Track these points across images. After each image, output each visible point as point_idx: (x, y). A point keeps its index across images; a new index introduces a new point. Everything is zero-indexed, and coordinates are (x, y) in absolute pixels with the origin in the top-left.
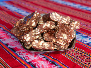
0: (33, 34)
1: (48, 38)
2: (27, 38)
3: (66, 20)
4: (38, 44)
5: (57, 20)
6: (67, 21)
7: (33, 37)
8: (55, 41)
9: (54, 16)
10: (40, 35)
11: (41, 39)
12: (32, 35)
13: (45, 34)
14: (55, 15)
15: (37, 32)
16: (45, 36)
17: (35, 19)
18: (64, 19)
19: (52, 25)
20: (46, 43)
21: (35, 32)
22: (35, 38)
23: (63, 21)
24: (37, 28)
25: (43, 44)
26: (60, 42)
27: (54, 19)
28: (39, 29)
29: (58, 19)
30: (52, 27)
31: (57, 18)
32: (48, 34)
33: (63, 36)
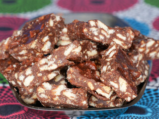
0: (42, 69)
1: (77, 78)
2: (26, 77)
3: (124, 38)
4: (50, 91)
5: (102, 37)
7: (40, 75)
8: (92, 88)
9: (94, 30)
10: (58, 72)
11: (61, 80)
12: (39, 70)
13: (70, 69)
14: (96, 27)
15: (51, 65)
16: (70, 72)
17: (51, 34)
18: (119, 35)
19: (88, 50)
20: (70, 90)
21: (46, 64)
22: (45, 78)
23: (115, 40)
24: (50, 56)
25: (62, 92)
26: (104, 91)
27: (93, 35)
28: (56, 57)
29: (104, 36)
30: (87, 55)
31: (100, 33)
32: (78, 69)
33: (118, 83)
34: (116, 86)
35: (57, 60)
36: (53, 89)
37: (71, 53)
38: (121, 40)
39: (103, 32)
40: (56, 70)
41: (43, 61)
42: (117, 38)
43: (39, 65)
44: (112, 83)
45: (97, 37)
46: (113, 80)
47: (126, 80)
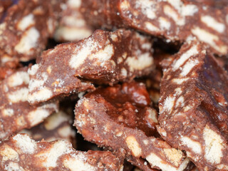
0: (14, 98)
1: (100, 125)
3: (220, 28)
4: (32, 157)
6: (220, 35)
7: (8, 112)
8: (137, 151)
10: (54, 106)
11: (62, 126)
13: (84, 103)
15: (37, 90)
16: (82, 110)
17: (39, 11)
19: (130, 55)
20: (82, 156)
21: (25, 85)
22: (20, 122)
24: (36, 67)
25: (61, 160)
26: (166, 160)
27: (143, 18)
28: (49, 69)
29: (171, 20)
30: (127, 67)
31: (161, 14)
32: (103, 101)
33: (201, 140)
34: (196, 147)
35: (52, 77)
36: (40, 150)
37: (87, 61)
38: (212, 31)
39: (167, 10)
40: (48, 102)
41: (17, 78)
42: (203, 26)
43: (6, 89)
44: (186, 141)
45: (154, 22)
46: (188, 133)
47: (222, 133)
